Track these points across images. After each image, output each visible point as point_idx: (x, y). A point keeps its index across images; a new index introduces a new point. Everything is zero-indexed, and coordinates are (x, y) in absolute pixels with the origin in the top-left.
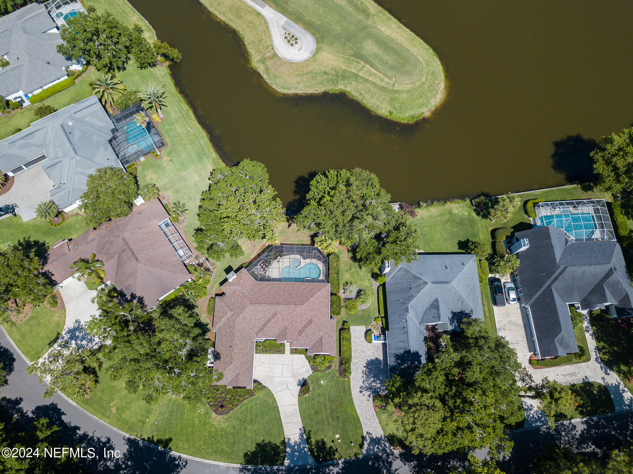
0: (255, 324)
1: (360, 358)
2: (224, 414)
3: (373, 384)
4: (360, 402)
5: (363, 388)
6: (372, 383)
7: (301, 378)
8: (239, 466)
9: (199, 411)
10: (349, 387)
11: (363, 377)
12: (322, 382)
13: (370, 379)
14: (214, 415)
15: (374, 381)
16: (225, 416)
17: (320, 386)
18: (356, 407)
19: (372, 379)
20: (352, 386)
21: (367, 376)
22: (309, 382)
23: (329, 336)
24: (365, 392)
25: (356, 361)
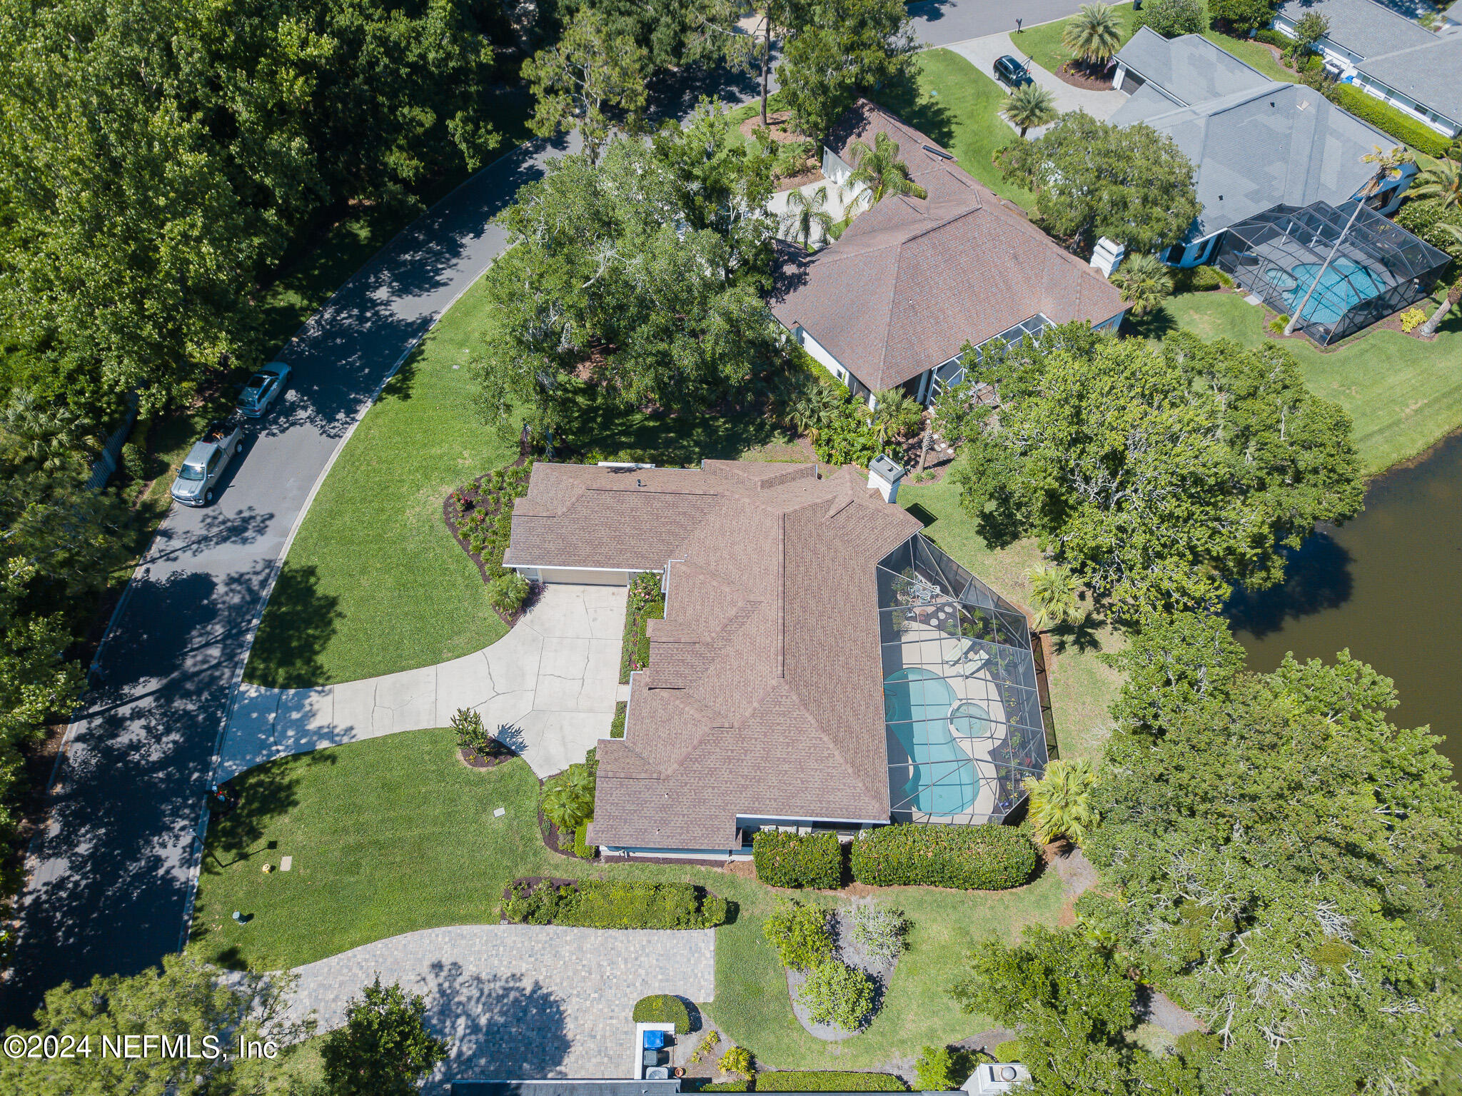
0: (716, 549)
1: (576, 972)
2: (446, 513)
3: (462, 1022)
4: (396, 962)
5: (452, 978)
6: (468, 1016)
7: (526, 737)
8: (283, 556)
9: (466, 454)
10: (464, 920)
11: (495, 978)
12: (500, 812)
13: (488, 1008)
14: (449, 489)
15: (474, 1028)
16: (439, 515)
17: (485, 805)
18: (379, 944)
19: (483, 1021)
20: (466, 929)
21: (500, 998)
22: (508, 764)
23: (663, 808)
24: (432, 983)
25: (565, 951)
